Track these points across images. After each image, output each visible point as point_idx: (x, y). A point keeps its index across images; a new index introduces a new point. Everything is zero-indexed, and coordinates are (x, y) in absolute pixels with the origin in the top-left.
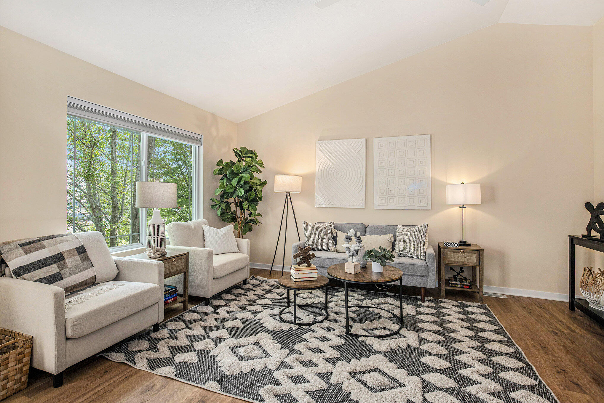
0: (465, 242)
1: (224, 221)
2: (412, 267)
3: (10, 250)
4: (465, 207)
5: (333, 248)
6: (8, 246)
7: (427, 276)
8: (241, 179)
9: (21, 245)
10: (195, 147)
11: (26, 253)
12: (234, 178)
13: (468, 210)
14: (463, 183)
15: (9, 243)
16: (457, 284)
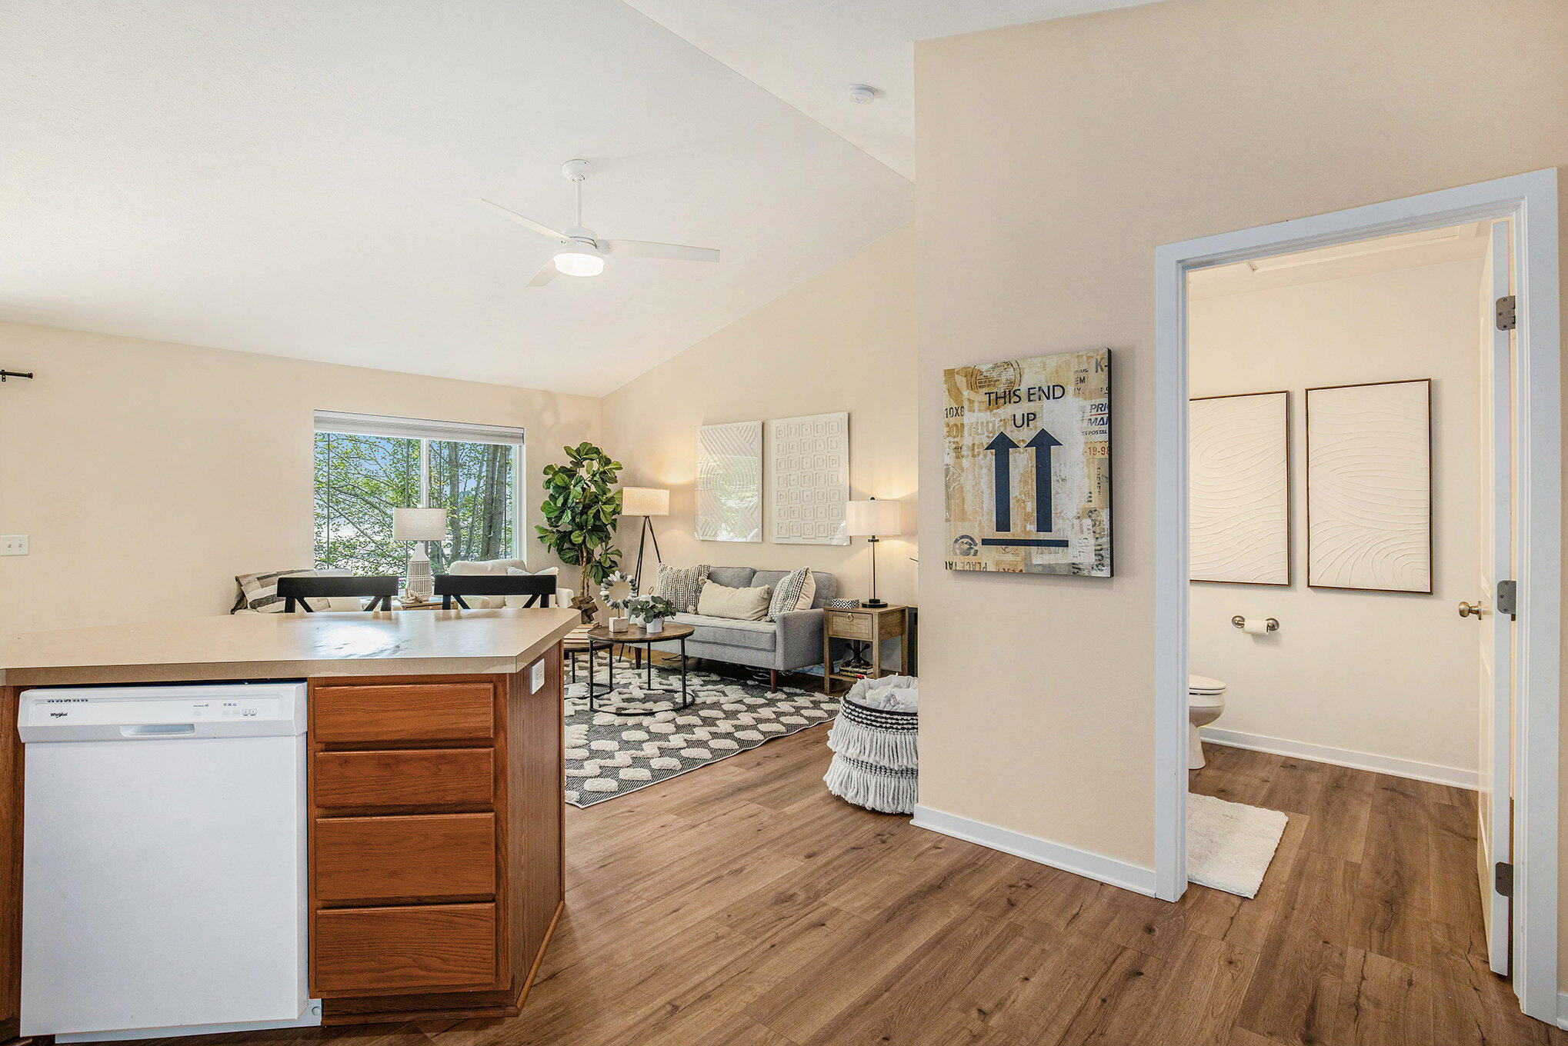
0: (878, 601)
1: (567, 562)
2: (755, 635)
3: (249, 583)
4: (878, 541)
5: (691, 608)
6: (248, 579)
7: (775, 651)
8: (569, 496)
9: (258, 579)
10: (515, 447)
11: (262, 586)
12: (560, 495)
13: (883, 546)
14: (873, 498)
15: (248, 576)
16: (848, 671)
